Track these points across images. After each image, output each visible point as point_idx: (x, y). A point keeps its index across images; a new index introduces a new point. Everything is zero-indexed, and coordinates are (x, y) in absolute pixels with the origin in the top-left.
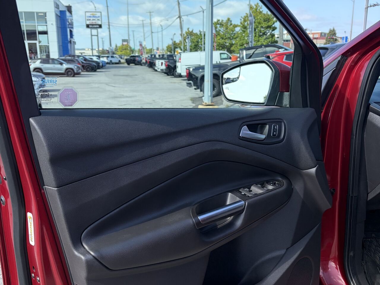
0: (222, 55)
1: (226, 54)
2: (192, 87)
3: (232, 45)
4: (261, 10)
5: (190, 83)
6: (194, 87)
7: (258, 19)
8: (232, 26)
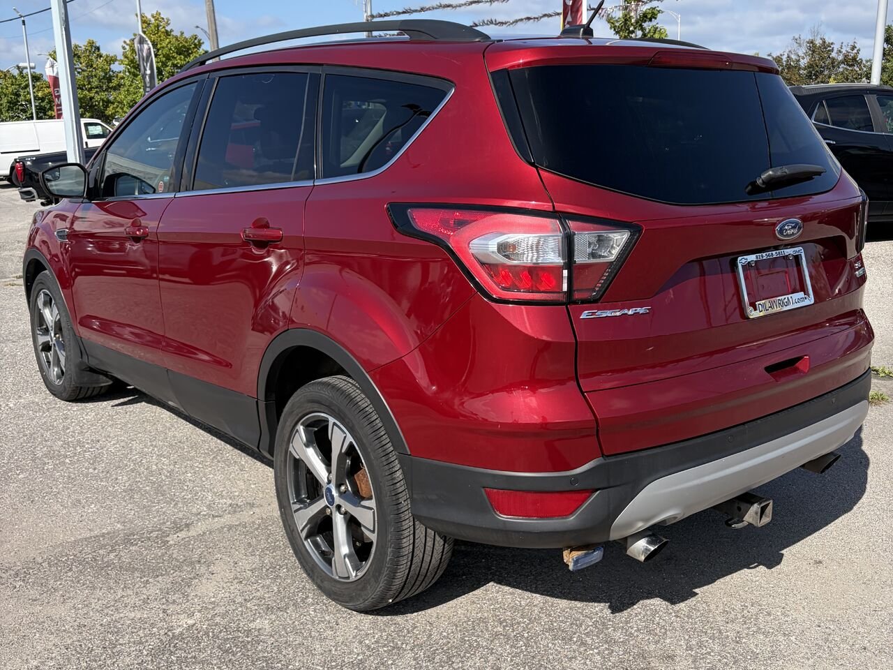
0: (90, 128)
1: (101, 125)
2: (35, 200)
3: (107, 103)
4: (168, 28)
5: (29, 193)
6: (39, 201)
7: (163, 47)
8: (100, 60)
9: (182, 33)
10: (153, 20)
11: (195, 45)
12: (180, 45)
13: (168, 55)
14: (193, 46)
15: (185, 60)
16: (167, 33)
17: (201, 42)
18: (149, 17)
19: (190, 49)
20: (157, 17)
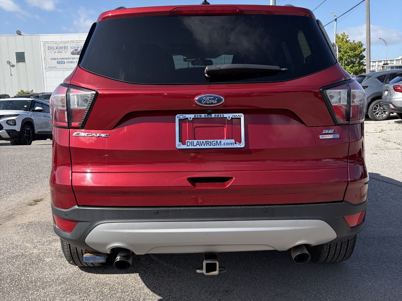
9: (354, 41)
10: (341, 36)
11: (359, 46)
12: (352, 46)
13: (346, 51)
14: (358, 46)
15: (353, 53)
16: (347, 41)
17: (363, 44)
18: (340, 35)
19: (357, 48)
20: (344, 35)
